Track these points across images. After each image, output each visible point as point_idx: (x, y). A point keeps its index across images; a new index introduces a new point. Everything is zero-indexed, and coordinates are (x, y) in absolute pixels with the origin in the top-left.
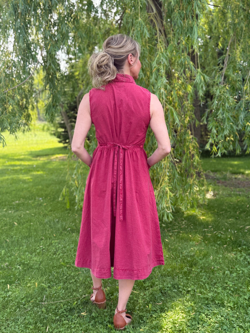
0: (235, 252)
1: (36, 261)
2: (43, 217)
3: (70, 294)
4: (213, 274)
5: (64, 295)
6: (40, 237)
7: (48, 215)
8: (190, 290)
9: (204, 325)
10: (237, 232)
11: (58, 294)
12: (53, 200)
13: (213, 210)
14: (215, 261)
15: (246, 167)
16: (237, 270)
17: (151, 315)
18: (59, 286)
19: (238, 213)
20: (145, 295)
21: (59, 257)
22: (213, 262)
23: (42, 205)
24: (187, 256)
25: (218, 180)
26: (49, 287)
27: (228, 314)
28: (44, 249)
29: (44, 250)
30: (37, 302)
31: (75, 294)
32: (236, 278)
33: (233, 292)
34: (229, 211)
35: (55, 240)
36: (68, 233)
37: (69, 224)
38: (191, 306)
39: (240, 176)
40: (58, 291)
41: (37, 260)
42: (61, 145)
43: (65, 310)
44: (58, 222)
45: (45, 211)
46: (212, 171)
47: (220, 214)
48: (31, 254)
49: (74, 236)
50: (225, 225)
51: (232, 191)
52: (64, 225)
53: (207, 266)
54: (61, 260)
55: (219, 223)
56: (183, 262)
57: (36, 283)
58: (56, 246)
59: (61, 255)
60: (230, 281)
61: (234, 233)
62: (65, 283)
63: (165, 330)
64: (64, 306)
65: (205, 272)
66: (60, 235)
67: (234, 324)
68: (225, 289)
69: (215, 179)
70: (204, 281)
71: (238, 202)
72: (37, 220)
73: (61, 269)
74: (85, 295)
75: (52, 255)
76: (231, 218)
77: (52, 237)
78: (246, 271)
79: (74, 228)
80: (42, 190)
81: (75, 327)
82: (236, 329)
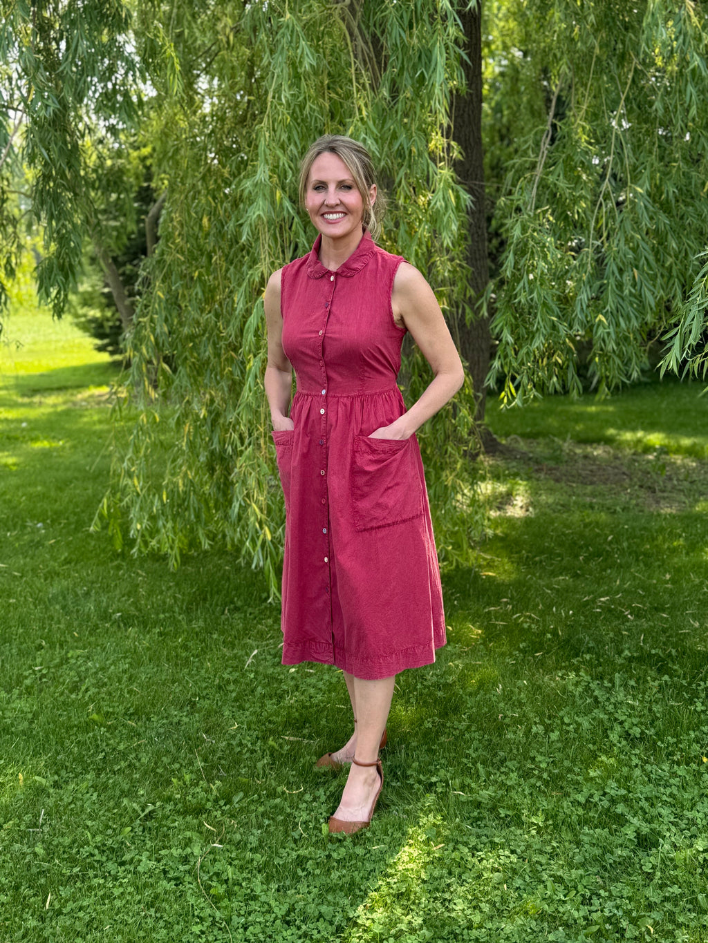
0: (564, 671)
1: (22, 712)
2: (46, 580)
3: (112, 804)
4: (500, 735)
5: (97, 806)
6: (33, 642)
7: (58, 574)
8: (435, 783)
9: (463, 878)
10: (573, 614)
11: (79, 803)
12: (76, 530)
13: (517, 553)
14: (507, 697)
15: (619, 422)
16: (563, 723)
17: (327, 853)
18: (83, 780)
19: (581, 558)
20: (315, 800)
21: (87, 698)
22: (504, 700)
23: (43, 545)
24: (438, 686)
25: (537, 462)
26: (56, 785)
27: (529, 847)
28: (44, 676)
29: (44, 680)
30: (23, 827)
31: (125, 801)
32: (559, 745)
33: (547, 783)
34: (559, 555)
35: (77, 648)
36: (115, 628)
37: (119, 601)
38: (434, 825)
39: (598, 452)
40: (80, 796)
41: (25, 709)
42: (105, 358)
43: (97, 847)
44: (87, 594)
45: (52, 563)
46: (525, 436)
47: (535, 563)
48: (9, 692)
49: (132, 635)
50: (543, 595)
51: (574, 494)
52: (104, 604)
53: (486, 713)
54: (91, 706)
55: (529, 589)
56: (425, 702)
57: (21, 776)
58: (80, 666)
59: (93, 690)
60: (541, 754)
61: (567, 617)
62: (99, 772)
63: (362, 893)
64: (94, 836)
65: (479, 729)
66: (91, 634)
67: (543, 874)
68: (526, 775)
69: (530, 459)
70: (474, 755)
71: (586, 526)
72: (28, 589)
73: (91, 734)
74: (154, 804)
75: (66, 691)
76: (561, 574)
77: (69, 639)
78: (586, 725)
79: (133, 611)
80: (44, 497)
81: (122, 893)
82: (546, 887)
